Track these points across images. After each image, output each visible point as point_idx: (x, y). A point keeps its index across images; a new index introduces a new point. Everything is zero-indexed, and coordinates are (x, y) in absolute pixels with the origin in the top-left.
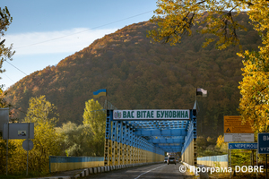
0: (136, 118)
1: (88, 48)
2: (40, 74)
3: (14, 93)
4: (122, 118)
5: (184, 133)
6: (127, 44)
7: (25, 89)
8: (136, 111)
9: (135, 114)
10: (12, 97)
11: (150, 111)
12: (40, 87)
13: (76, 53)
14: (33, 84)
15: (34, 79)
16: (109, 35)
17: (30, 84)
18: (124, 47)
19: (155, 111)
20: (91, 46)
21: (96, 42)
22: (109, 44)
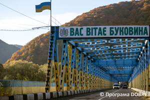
0: (85, 36)
1: (73, 21)
2: (44, 36)
3: (29, 47)
4: (69, 36)
5: (135, 63)
6: (96, 18)
7: (36, 45)
8: (85, 28)
9: (84, 32)
10: (28, 49)
11: (102, 27)
12: (44, 43)
13: (66, 23)
14: (40, 41)
15: (41, 39)
16: (85, 13)
17: (39, 42)
18: (94, 20)
19: (108, 28)
20: (75, 19)
21: (78, 17)
22: (85, 18)
